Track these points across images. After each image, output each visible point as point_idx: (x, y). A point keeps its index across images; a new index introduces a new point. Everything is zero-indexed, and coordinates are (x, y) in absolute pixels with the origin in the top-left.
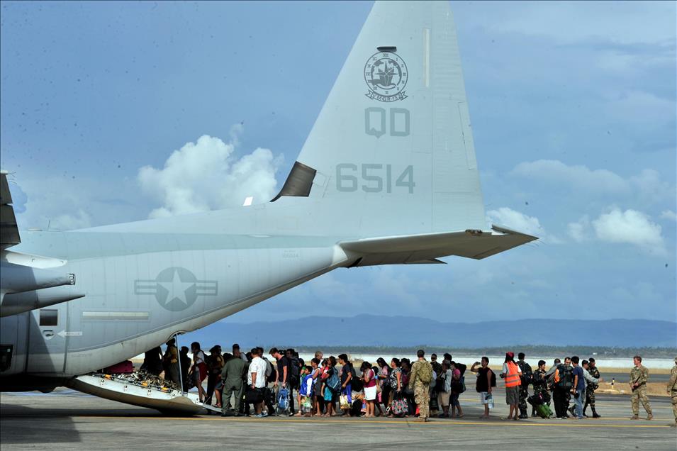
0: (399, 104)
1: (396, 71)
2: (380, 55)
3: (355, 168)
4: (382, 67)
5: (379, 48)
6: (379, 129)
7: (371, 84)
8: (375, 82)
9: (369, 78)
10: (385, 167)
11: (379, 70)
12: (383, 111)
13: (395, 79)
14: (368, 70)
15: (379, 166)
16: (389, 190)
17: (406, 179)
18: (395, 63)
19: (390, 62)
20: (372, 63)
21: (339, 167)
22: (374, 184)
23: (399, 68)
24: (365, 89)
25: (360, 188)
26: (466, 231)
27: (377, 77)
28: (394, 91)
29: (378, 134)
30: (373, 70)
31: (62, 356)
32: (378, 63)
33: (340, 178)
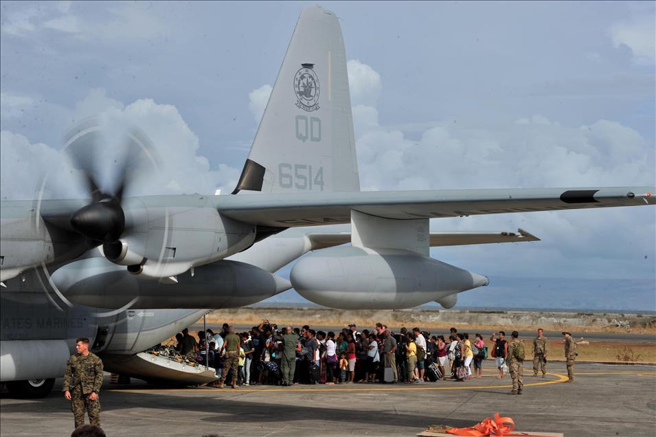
0: (314, 114)
1: (313, 86)
2: (303, 71)
3: (290, 167)
4: (305, 81)
5: (303, 65)
6: (304, 135)
7: (298, 95)
8: (301, 93)
9: (297, 89)
10: (308, 167)
11: (304, 84)
12: (306, 119)
13: (313, 93)
14: (297, 83)
15: (304, 167)
16: (310, 189)
17: (319, 179)
18: (313, 79)
19: (310, 77)
20: (298, 76)
21: (281, 165)
22: (302, 182)
23: (315, 82)
24: (295, 98)
25: (294, 185)
26: (502, 233)
27: (302, 89)
28: (312, 103)
29: (304, 139)
30: (299, 83)
31: (136, 334)
32: (302, 77)
33: (281, 175)
